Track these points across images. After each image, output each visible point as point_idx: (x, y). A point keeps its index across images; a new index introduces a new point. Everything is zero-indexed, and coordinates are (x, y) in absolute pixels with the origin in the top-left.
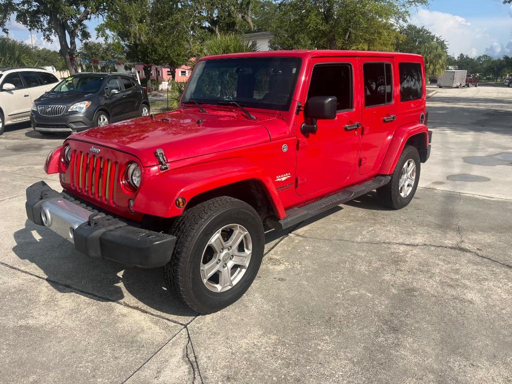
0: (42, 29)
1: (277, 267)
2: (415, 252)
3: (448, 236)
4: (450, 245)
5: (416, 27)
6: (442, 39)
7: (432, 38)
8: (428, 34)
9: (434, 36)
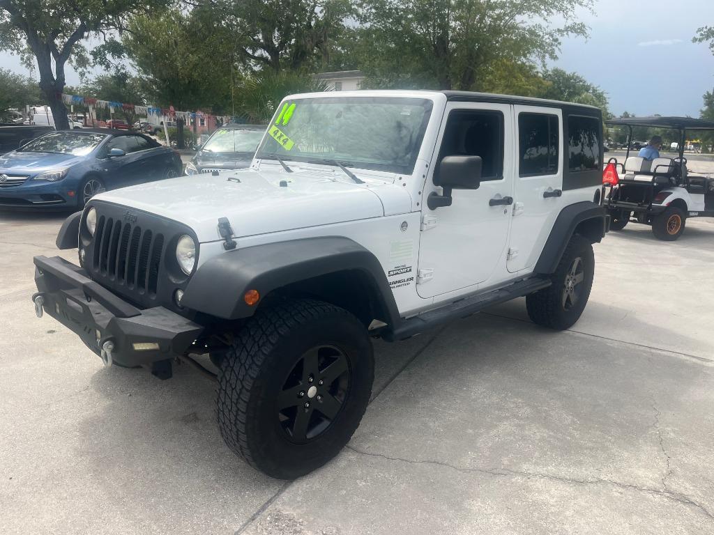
0: (18, 49)
3: (643, 456)
4: (649, 484)
5: (564, 73)
6: (600, 90)
7: (587, 89)
8: (581, 83)
9: (589, 86)
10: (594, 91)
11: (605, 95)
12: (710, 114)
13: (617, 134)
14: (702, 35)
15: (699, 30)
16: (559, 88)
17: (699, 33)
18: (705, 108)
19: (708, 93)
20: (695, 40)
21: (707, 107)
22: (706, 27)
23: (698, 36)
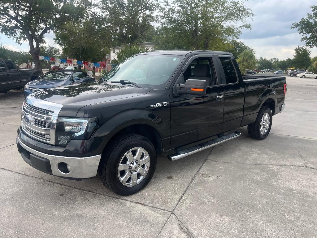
0: (16, 37)
1: (208, 179)
2: (283, 169)
3: (297, 160)
4: (301, 165)
6: (251, 48)
7: (246, 48)
8: (243, 46)
9: (247, 47)
10: (249, 49)
11: (253, 50)
12: (298, 57)
13: (259, 67)
14: (294, 26)
15: (293, 24)
16: (235, 48)
17: (293, 25)
18: (295, 54)
19: (296, 48)
20: (292, 28)
21: (296, 54)
22: (296, 23)
23: (293, 26)
